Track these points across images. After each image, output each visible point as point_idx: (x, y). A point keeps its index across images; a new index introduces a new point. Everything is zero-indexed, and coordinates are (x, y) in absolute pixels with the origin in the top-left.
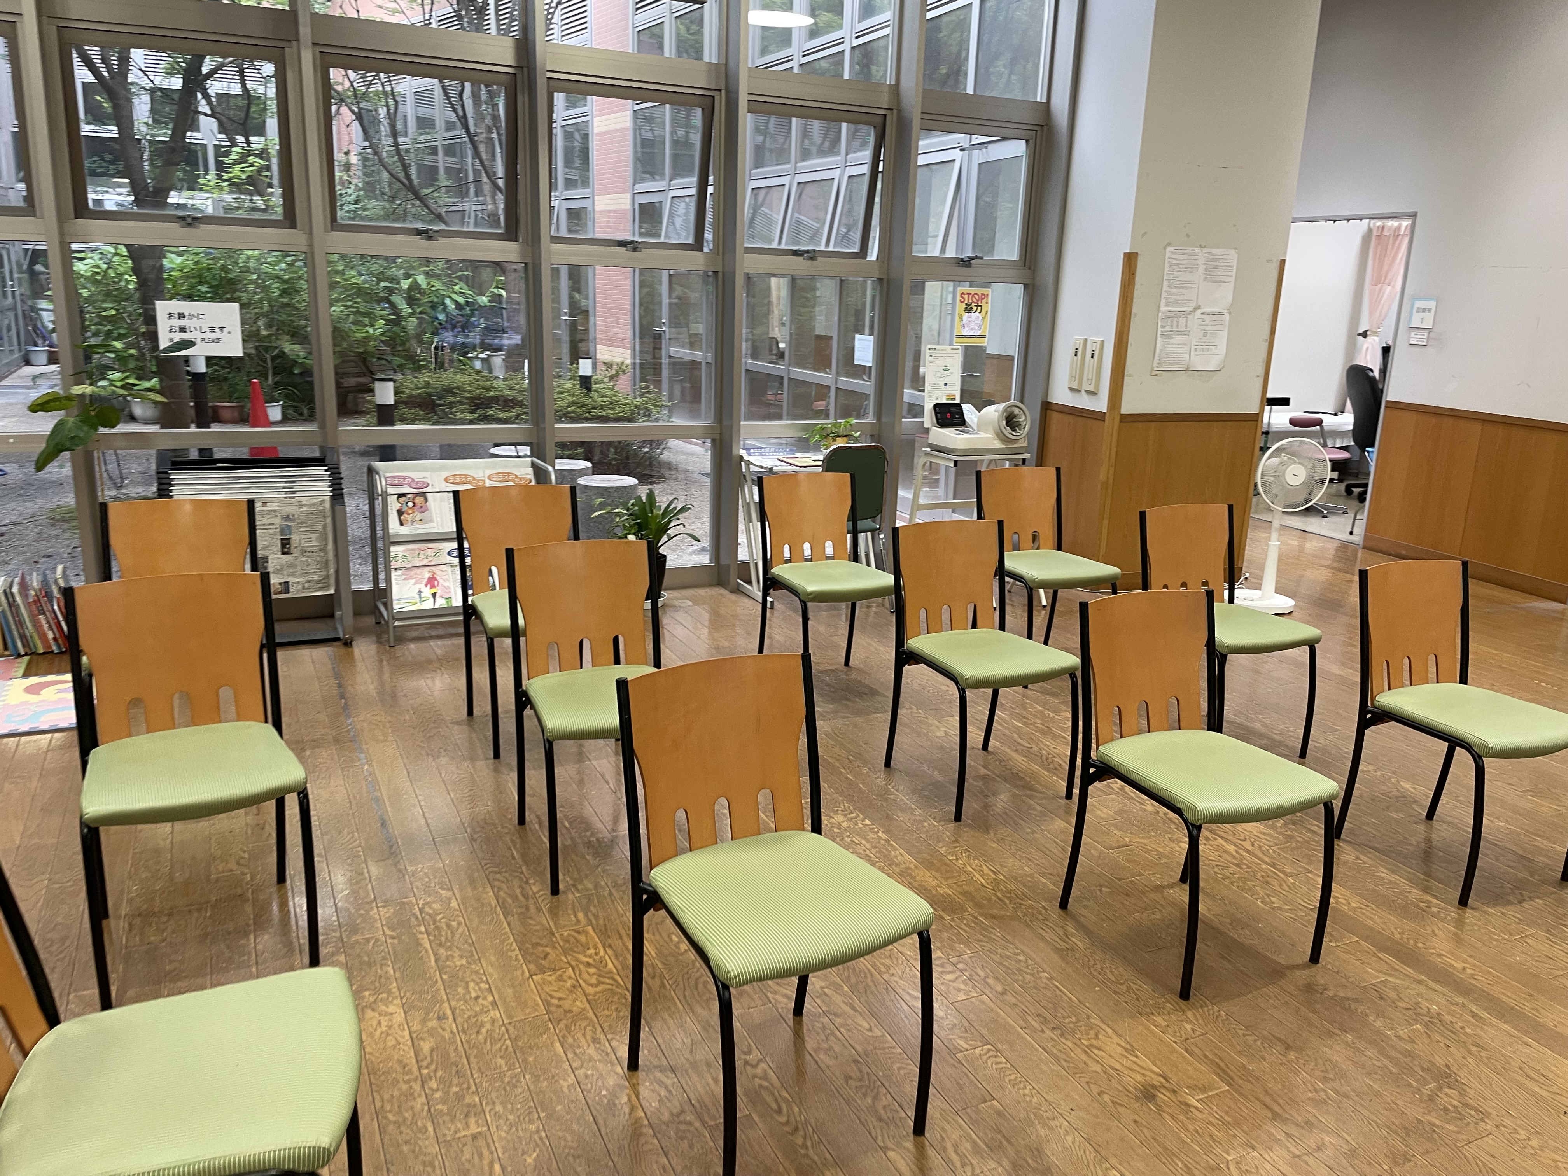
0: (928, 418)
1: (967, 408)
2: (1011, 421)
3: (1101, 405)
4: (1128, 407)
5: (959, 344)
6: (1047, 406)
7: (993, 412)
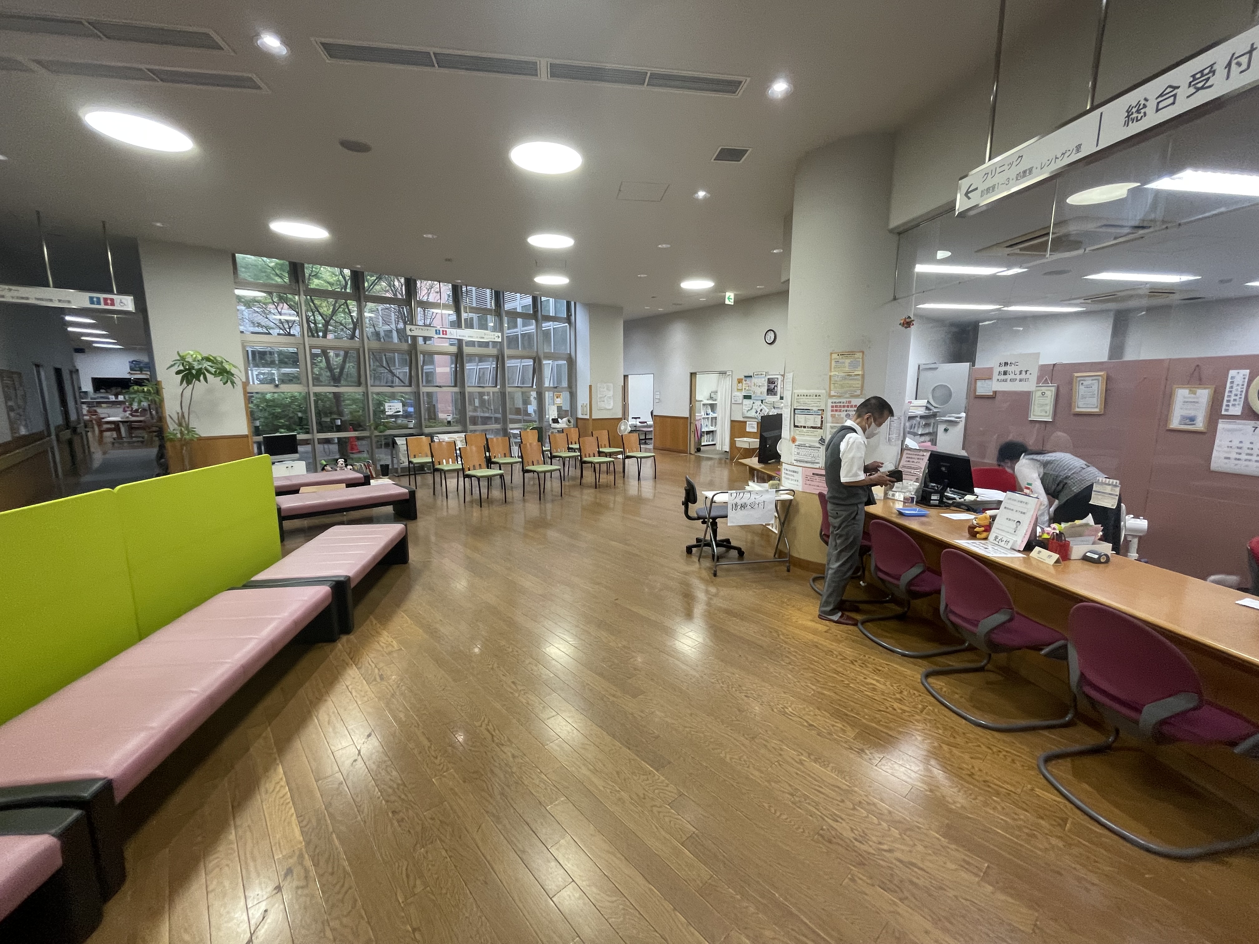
0: (551, 422)
1: (559, 420)
2: (569, 421)
3: (588, 417)
4: (593, 418)
5: (556, 406)
6: (577, 418)
7: (565, 419)
